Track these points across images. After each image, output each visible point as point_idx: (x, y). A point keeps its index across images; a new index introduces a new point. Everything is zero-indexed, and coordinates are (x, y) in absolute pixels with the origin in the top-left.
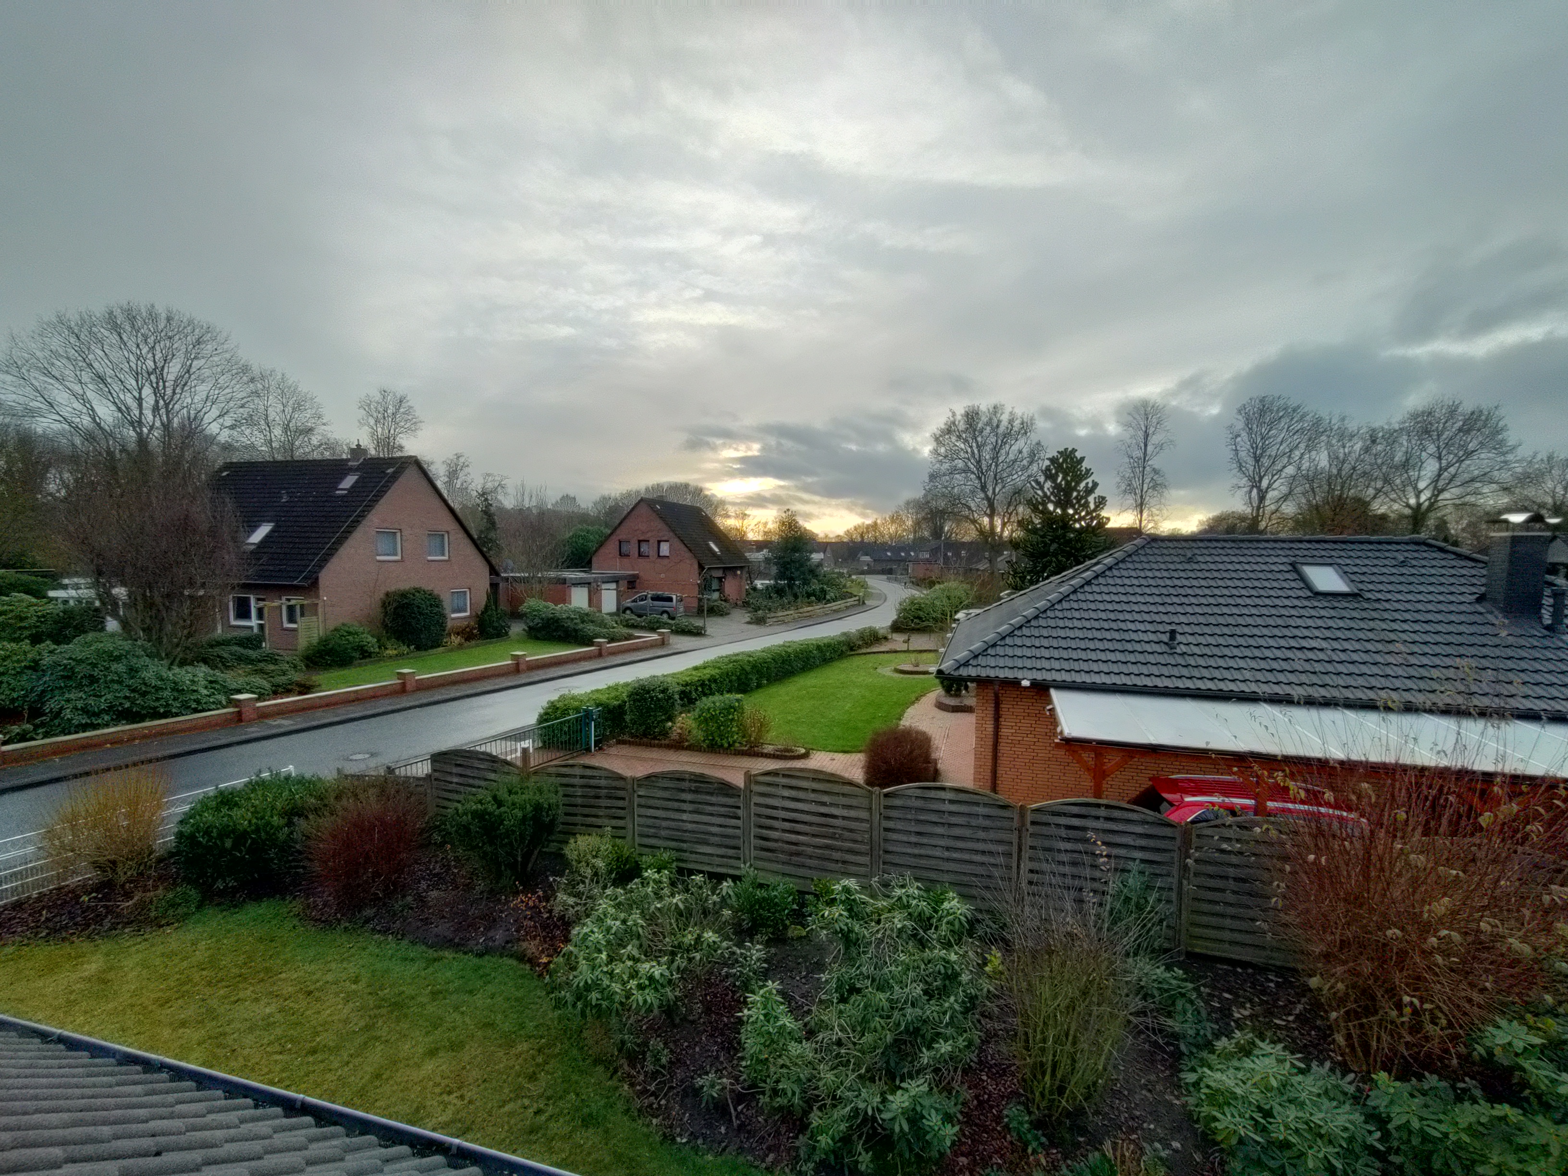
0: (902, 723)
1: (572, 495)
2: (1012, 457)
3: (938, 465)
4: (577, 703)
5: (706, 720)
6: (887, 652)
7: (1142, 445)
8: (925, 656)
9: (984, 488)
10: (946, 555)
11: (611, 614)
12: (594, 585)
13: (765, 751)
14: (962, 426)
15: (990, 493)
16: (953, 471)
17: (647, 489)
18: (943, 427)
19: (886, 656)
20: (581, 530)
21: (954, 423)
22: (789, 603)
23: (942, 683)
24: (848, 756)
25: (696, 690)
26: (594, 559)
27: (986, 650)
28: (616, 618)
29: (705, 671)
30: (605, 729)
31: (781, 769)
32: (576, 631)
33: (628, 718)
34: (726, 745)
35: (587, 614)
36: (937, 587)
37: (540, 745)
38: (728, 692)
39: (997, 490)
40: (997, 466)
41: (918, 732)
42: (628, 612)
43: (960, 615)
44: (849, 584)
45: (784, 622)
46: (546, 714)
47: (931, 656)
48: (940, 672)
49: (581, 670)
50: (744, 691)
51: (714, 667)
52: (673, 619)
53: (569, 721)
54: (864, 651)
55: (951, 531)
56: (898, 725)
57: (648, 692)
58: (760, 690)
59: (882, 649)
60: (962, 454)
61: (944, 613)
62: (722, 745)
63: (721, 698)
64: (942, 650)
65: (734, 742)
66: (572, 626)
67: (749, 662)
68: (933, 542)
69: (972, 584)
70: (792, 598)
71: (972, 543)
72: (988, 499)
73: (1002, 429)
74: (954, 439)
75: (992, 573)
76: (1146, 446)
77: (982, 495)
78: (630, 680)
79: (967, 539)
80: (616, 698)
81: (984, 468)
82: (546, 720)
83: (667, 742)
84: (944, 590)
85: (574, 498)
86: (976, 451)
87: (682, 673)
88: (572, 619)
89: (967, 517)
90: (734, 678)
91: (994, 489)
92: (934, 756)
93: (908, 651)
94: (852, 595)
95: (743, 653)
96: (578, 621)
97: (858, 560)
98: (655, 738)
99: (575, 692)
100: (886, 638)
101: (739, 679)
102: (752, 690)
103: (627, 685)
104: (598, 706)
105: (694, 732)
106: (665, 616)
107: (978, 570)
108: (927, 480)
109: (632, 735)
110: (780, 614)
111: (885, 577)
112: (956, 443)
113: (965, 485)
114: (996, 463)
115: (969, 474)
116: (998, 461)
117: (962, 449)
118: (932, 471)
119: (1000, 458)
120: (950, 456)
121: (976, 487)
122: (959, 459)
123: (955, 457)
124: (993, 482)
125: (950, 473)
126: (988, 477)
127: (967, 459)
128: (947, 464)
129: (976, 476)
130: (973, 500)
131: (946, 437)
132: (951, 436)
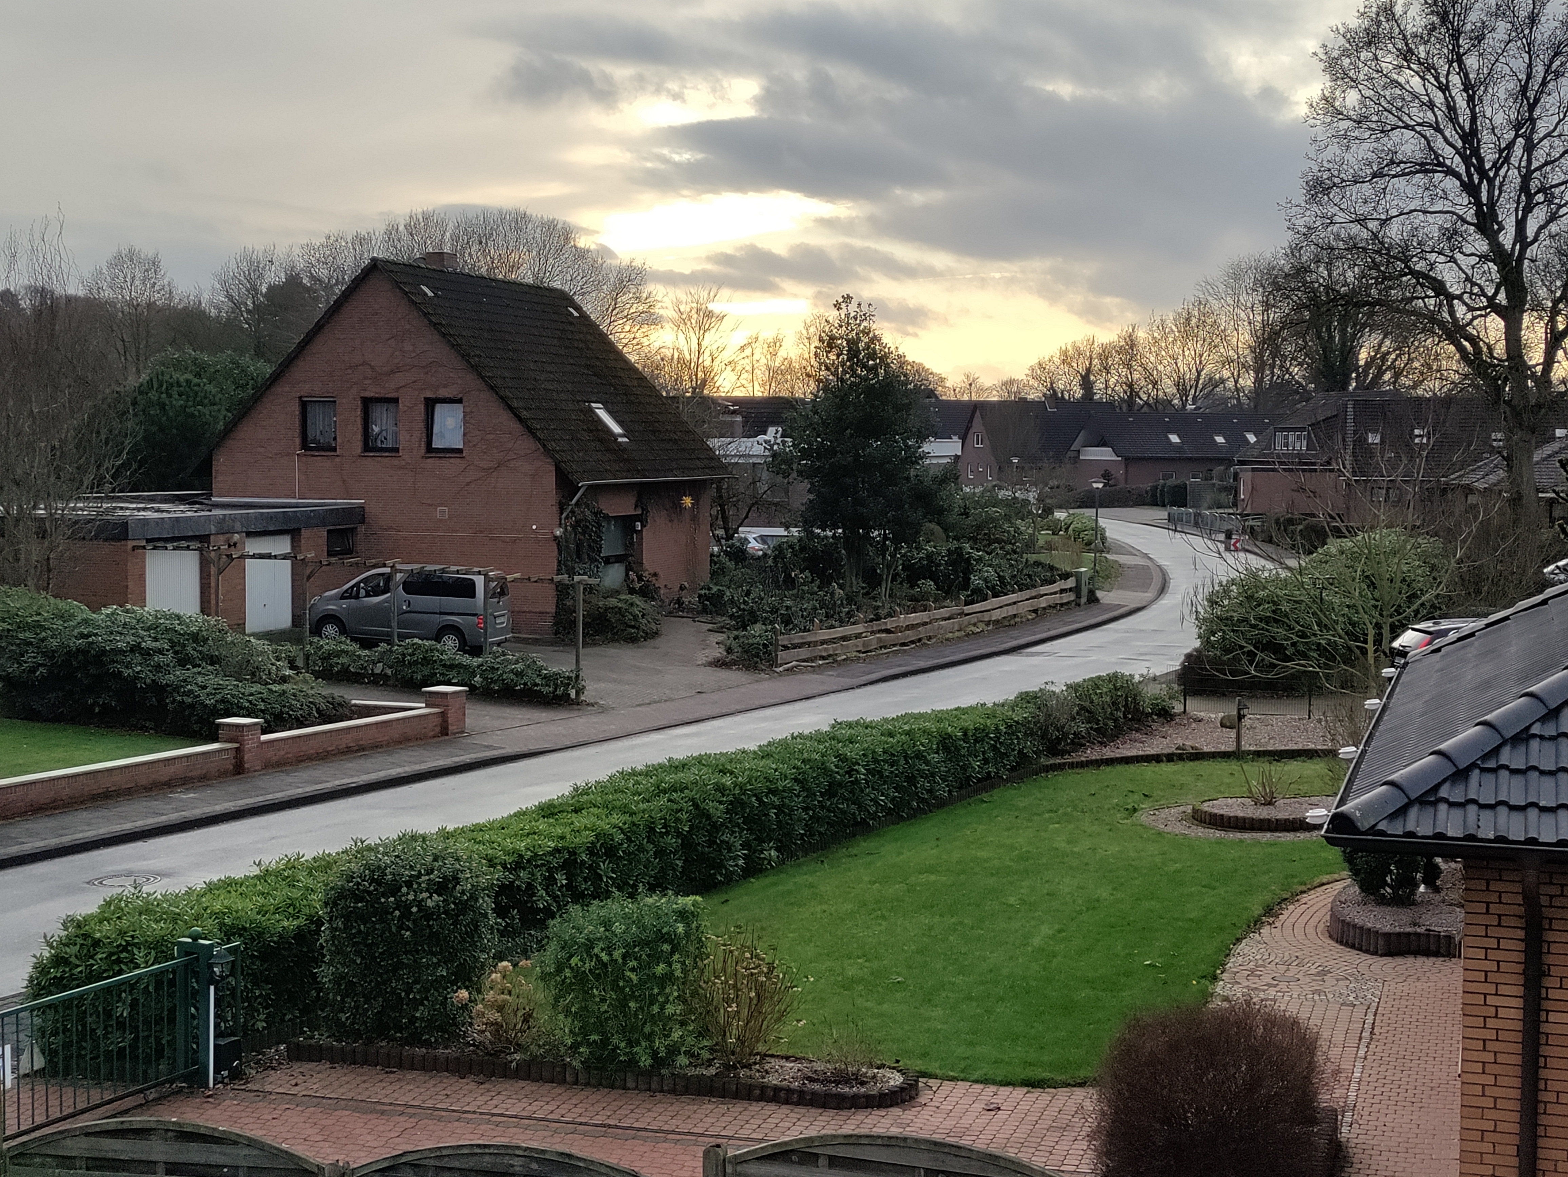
0: (1219, 988)
1: (147, 251)
3: (1334, 149)
4: (158, 928)
5: (580, 977)
6: (1170, 758)
8: (1293, 767)
9: (1486, 222)
10: (1360, 442)
11: (271, 636)
12: (219, 541)
13: (773, 1080)
15: (1507, 239)
16: (1385, 168)
17: (391, 233)
18: (1356, 24)
19: (1166, 768)
20: (178, 365)
21: (1388, 9)
22: (850, 600)
23: (1350, 859)
24: (1042, 1097)
25: (550, 881)
26: (221, 463)
27: (1496, 751)
28: (292, 649)
29: (580, 821)
30: (251, 1011)
31: (824, 1140)
32: (159, 689)
33: (325, 973)
34: (645, 1061)
35: (195, 637)
36: (1333, 546)
37: (39, 1062)
38: (652, 889)
39: (1531, 230)
40: (1530, 148)
41: (1273, 1021)
42: (330, 630)
43: (1408, 638)
44: (1043, 537)
45: (831, 661)
46: (59, 960)
47: (1315, 768)
48: (1340, 822)
49: (174, 817)
50: (705, 887)
51: (609, 808)
52: (476, 650)
53: (131, 985)
54: (1092, 753)
55: (1378, 361)
56: (1206, 996)
57: (394, 889)
58: (755, 883)
59: (1155, 746)
60: (1417, 114)
61: (1355, 633)
62: (633, 1062)
63: (630, 906)
64: (1348, 751)
65: (673, 1051)
66: (148, 676)
67: (720, 789)
68: (1320, 399)
69: (1450, 535)
70: (857, 584)
71: (1446, 402)
72: (1498, 255)
73: (1549, 26)
74: (1388, 61)
75: (1516, 500)
77: (1482, 246)
78: (333, 850)
79: (1432, 387)
80: (290, 908)
81: (1489, 156)
82: (60, 984)
83: (452, 1052)
84: (1354, 557)
85: (155, 264)
86: (1461, 102)
87: (502, 826)
88: (147, 653)
89: (1433, 318)
90: (671, 841)
91: (1521, 225)
92: (1325, 1099)
93: (1237, 755)
94: (1053, 574)
95: (700, 761)
96: (168, 658)
97: (1076, 459)
98: (415, 1040)
99: (156, 889)
100: (1165, 714)
101: (687, 844)
102: (729, 881)
103: (323, 864)
104: (229, 932)
105: (543, 1017)
106: (450, 643)
107: (1468, 490)
108: (1300, 196)
109: (341, 1031)
110: (825, 634)
111: (1161, 514)
112: (1395, 76)
113: (1425, 212)
114: (1529, 140)
115: (1438, 176)
116: (1533, 131)
117: (1415, 96)
118: (1316, 168)
119: (1539, 124)
120: (1375, 118)
121: (1460, 217)
122: (1407, 127)
123: (1393, 120)
124: (1518, 203)
125: (1374, 175)
126: (1502, 184)
127: (1431, 126)
128: (1366, 146)
129: (1462, 183)
130: (1453, 260)
131: (1364, 55)
132: (1380, 53)
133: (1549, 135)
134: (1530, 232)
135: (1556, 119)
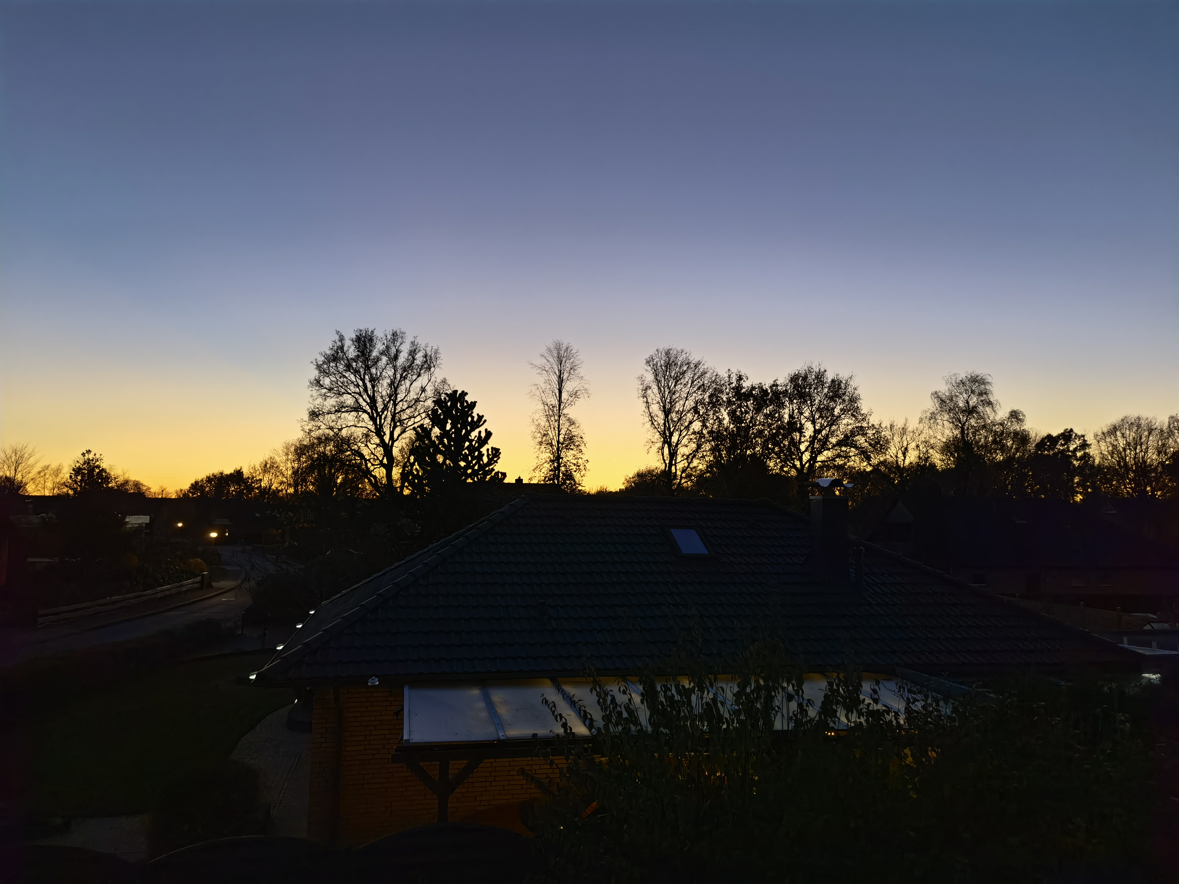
0: (233, 756)
2: (413, 395)
3: (320, 400)
7: (557, 391)
9: (379, 432)
14: (352, 352)
15: (387, 438)
16: (340, 409)
18: (329, 352)
21: (342, 348)
39: (396, 436)
40: (395, 405)
60: (352, 388)
72: (383, 444)
73: (402, 359)
74: (341, 367)
76: (560, 392)
77: (377, 441)
81: (380, 408)
86: (369, 385)
91: (392, 434)
108: (306, 417)
112: (344, 374)
113: (356, 426)
114: (394, 401)
115: (360, 413)
116: (396, 399)
117: (352, 382)
118: (312, 407)
119: (399, 396)
120: (336, 389)
121: (369, 430)
122: (349, 393)
123: (343, 391)
124: (391, 425)
125: (336, 411)
126: (385, 418)
127: (357, 393)
128: (333, 399)
129: (370, 417)
130: (366, 446)
131: (331, 364)
132: (338, 364)
133: (402, 400)
134: (395, 436)
135: (404, 395)
